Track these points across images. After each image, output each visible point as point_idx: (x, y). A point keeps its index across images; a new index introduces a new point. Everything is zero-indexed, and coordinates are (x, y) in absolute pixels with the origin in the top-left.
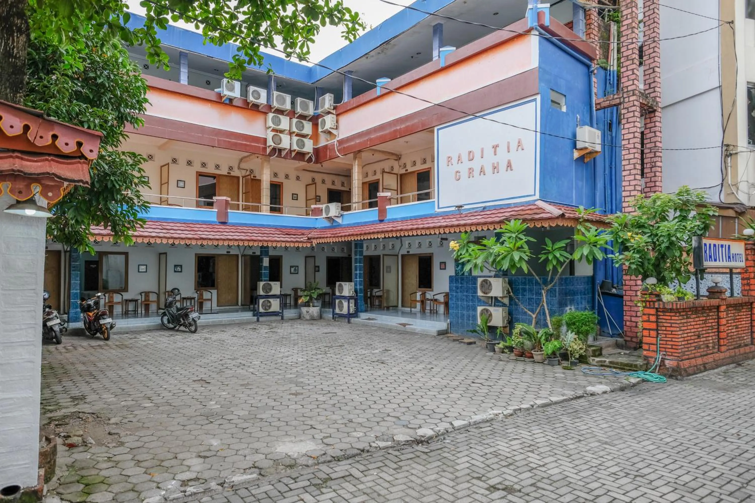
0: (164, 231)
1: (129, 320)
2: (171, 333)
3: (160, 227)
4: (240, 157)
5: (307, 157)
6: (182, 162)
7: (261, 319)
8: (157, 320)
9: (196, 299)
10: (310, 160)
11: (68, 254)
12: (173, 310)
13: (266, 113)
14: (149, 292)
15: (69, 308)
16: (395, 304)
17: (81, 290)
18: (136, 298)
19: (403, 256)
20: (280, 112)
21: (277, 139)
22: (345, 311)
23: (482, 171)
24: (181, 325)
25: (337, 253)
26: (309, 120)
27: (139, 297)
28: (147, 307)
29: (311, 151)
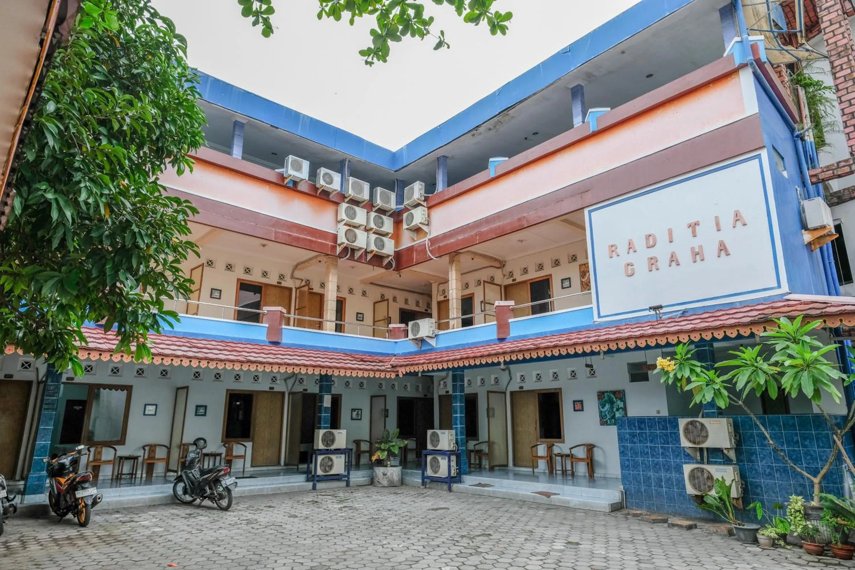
0: (194, 350)
1: (122, 488)
2: (188, 511)
3: (188, 344)
4: (295, 263)
5: (386, 262)
6: (220, 265)
7: (319, 486)
8: (168, 489)
9: (223, 456)
10: (389, 266)
11: (42, 386)
12: (195, 473)
13: (337, 204)
14: (155, 446)
15: (29, 470)
16: (504, 462)
17: (53, 440)
18: (136, 454)
19: (512, 393)
20: (355, 202)
21: (350, 236)
22: (443, 472)
23: (673, 260)
24: (205, 498)
25: (410, 393)
26: (390, 216)
27: (141, 453)
28: (150, 468)
29: (392, 253)
